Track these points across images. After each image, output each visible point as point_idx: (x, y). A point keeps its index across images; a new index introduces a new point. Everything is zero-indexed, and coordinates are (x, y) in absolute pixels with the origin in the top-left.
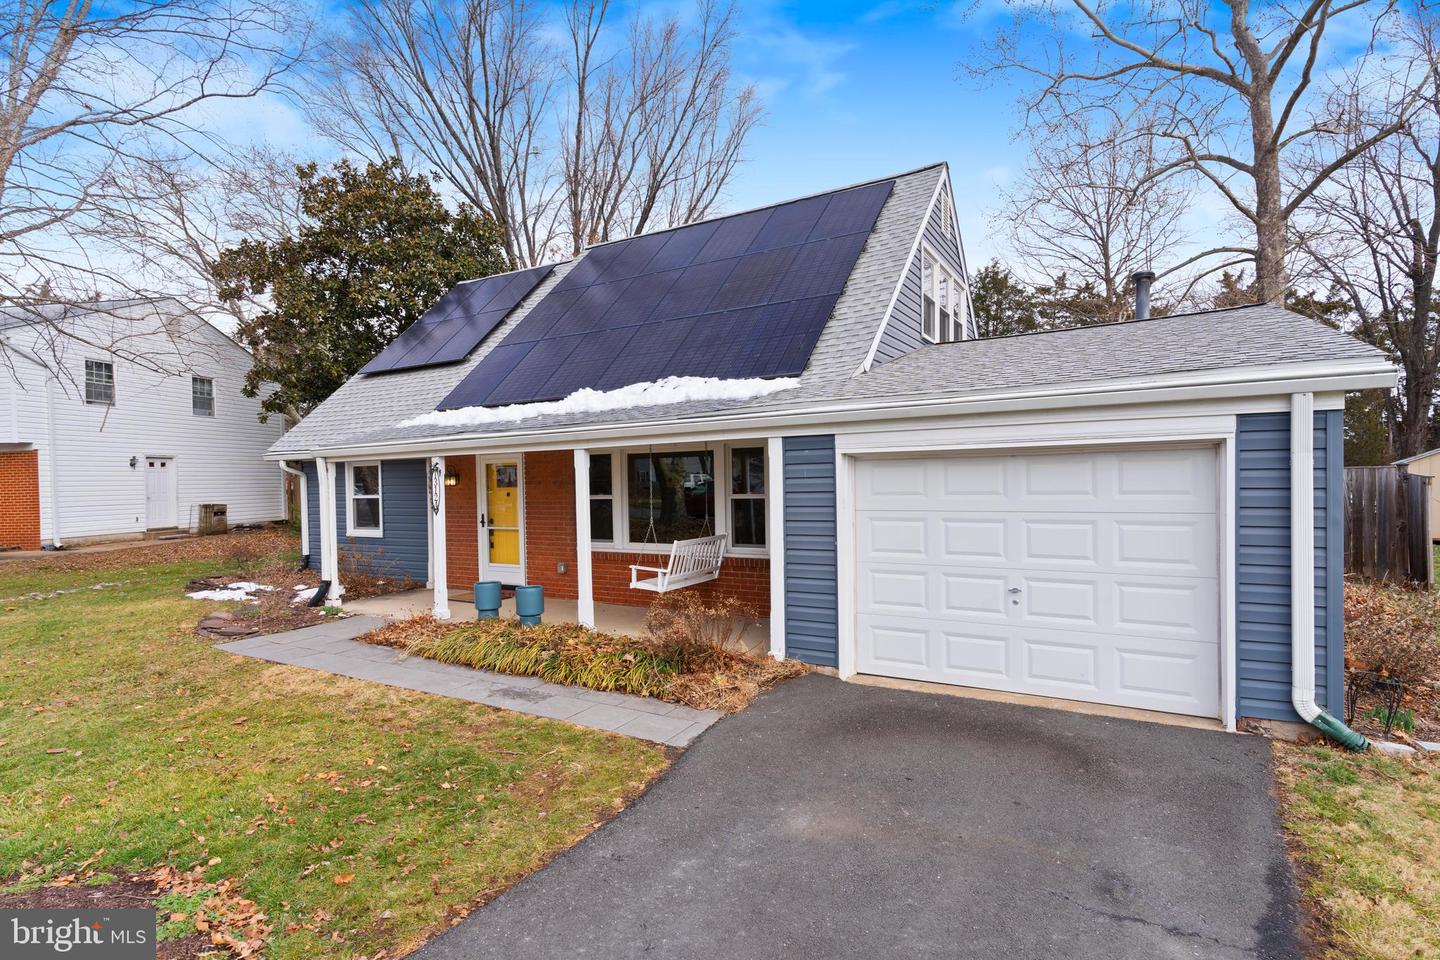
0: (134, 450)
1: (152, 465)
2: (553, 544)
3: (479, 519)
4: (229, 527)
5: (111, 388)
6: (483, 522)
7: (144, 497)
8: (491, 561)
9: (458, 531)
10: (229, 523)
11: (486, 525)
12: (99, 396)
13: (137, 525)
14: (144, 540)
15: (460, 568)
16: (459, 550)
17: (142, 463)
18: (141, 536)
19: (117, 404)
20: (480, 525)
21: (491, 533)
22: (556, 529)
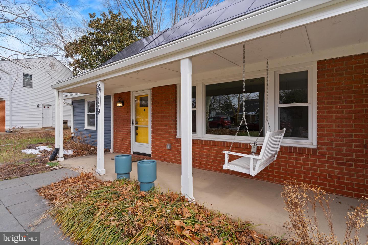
0: (39, 102)
1: (44, 107)
2: (164, 134)
3: (131, 122)
4: (68, 127)
5: (31, 83)
6: (133, 123)
7: (42, 117)
8: (136, 142)
9: (123, 127)
10: (68, 126)
11: (134, 124)
12: (27, 85)
13: (39, 125)
14: (41, 130)
15: (123, 144)
16: (123, 136)
17: (41, 106)
18: (40, 129)
19: (33, 87)
20: (131, 124)
21: (137, 128)
22: (166, 126)
